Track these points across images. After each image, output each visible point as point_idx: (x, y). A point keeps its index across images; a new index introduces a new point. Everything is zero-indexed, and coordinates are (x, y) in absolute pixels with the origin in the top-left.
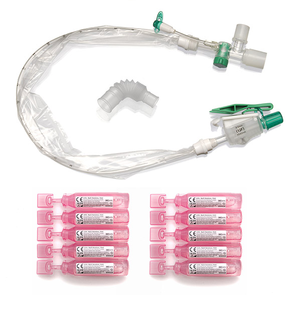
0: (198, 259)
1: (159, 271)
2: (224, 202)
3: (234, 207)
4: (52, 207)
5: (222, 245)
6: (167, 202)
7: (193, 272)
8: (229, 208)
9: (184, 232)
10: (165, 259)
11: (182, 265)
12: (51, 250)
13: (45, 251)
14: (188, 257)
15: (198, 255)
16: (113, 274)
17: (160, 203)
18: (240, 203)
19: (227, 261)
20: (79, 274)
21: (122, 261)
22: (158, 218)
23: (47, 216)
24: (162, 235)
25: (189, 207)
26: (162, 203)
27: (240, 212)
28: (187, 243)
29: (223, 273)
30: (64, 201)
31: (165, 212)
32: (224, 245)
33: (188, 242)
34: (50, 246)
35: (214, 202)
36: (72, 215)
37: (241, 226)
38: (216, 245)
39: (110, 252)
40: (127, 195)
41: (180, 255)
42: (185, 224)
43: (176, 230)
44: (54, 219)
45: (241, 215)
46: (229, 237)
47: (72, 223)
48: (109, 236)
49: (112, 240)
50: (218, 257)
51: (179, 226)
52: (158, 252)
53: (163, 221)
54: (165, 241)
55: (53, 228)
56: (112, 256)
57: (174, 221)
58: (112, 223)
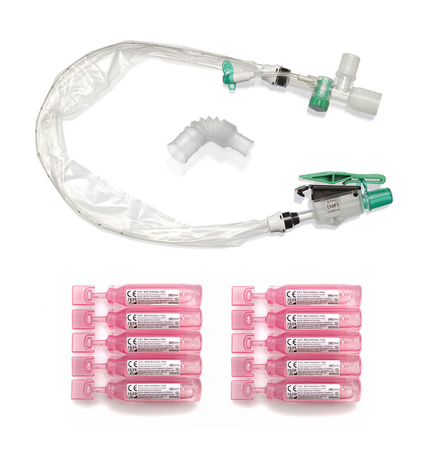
0: (300, 377)
1: (244, 394)
2: (336, 297)
3: (351, 304)
4: (94, 304)
5: (333, 357)
6: (256, 298)
7: (293, 397)
8: (343, 306)
9: (280, 339)
10: (253, 379)
11: (278, 387)
12: (91, 365)
13: (83, 367)
14: (285, 375)
15: (300, 373)
16: (179, 400)
17: (245, 298)
18: (359, 298)
19: (341, 381)
20: (131, 399)
21: (192, 380)
22: (243, 321)
23: (85, 317)
24: (248, 344)
25: (287, 304)
26: (249, 298)
27: (359, 311)
28: (284, 355)
29: (334, 397)
30: (110, 296)
31: (253, 312)
32: (336, 358)
33: (285, 353)
34: (90, 360)
35: (321, 297)
36: (120, 315)
37: (360, 331)
38: (325, 357)
39: (175, 368)
40: (199, 288)
41: (274, 372)
42: (281, 328)
43: (269, 336)
44: (96, 321)
45: (361, 316)
46: (343, 347)
47: (121, 327)
48: (174, 345)
49: (178, 350)
50: (328, 375)
51: (272, 332)
52: (243, 368)
53: (250, 324)
54: (253, 352)
55: (94, 335)
56: (178, 373)
57: (265, 324)
58: (178, 327)
